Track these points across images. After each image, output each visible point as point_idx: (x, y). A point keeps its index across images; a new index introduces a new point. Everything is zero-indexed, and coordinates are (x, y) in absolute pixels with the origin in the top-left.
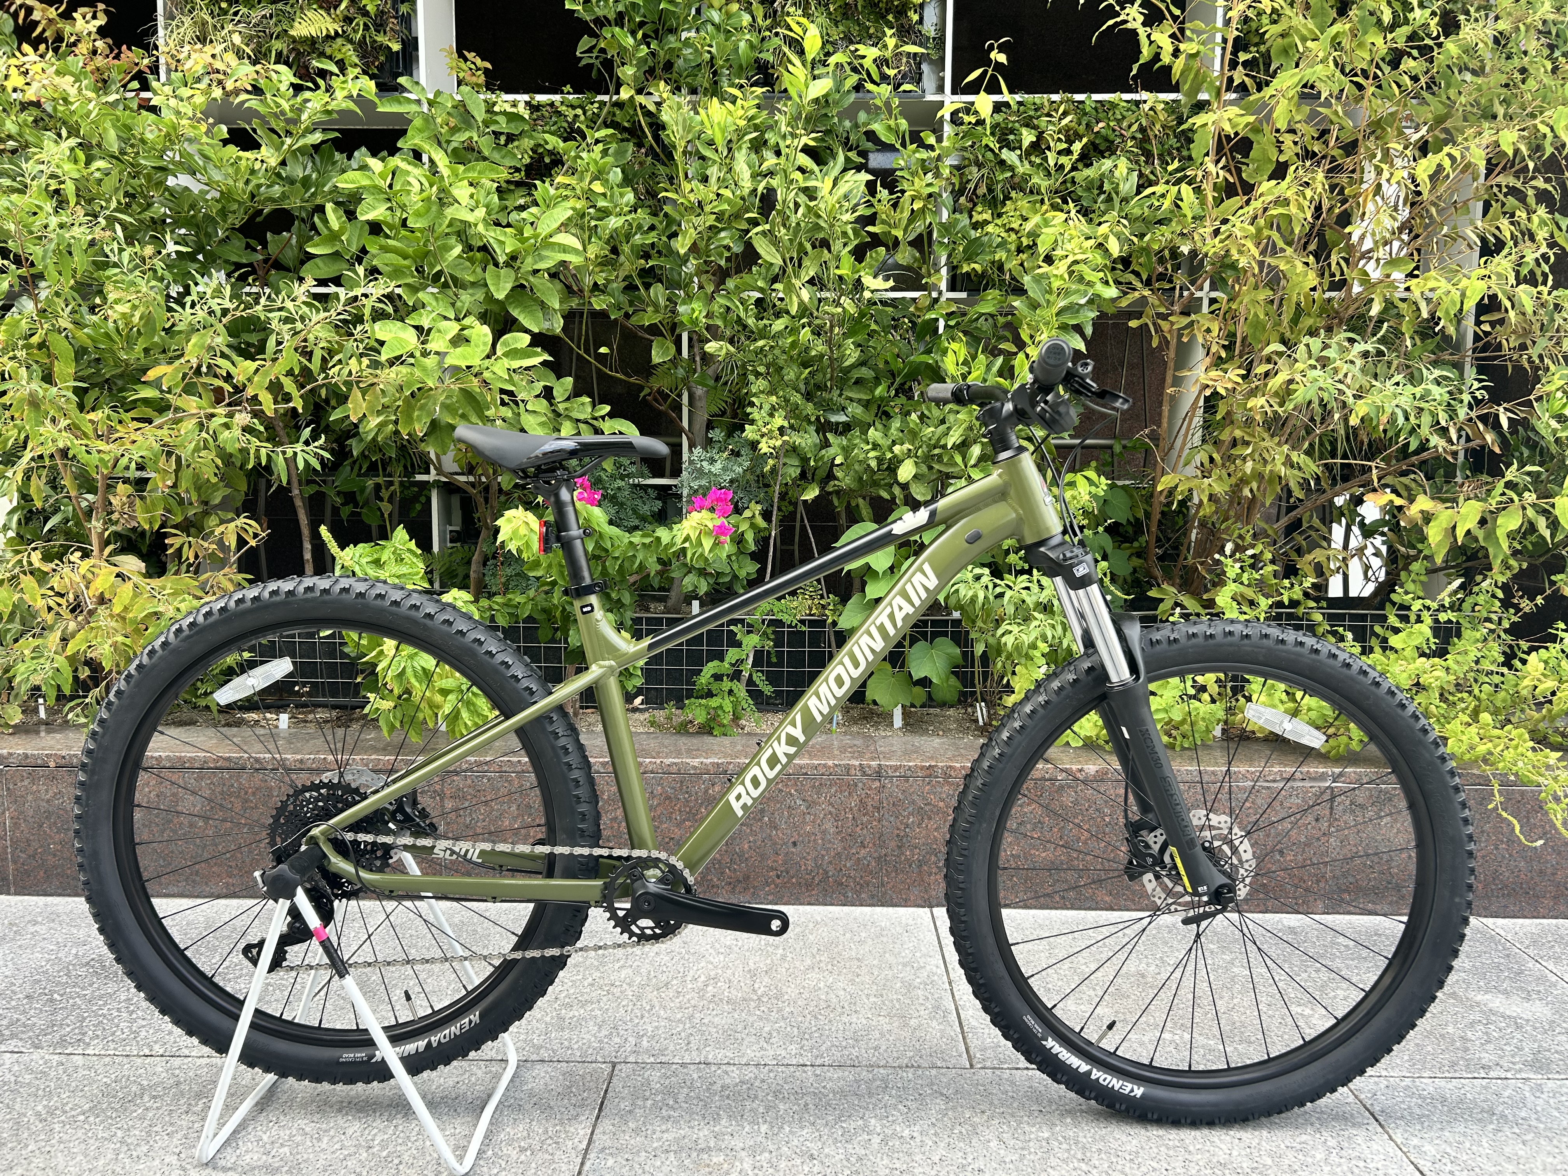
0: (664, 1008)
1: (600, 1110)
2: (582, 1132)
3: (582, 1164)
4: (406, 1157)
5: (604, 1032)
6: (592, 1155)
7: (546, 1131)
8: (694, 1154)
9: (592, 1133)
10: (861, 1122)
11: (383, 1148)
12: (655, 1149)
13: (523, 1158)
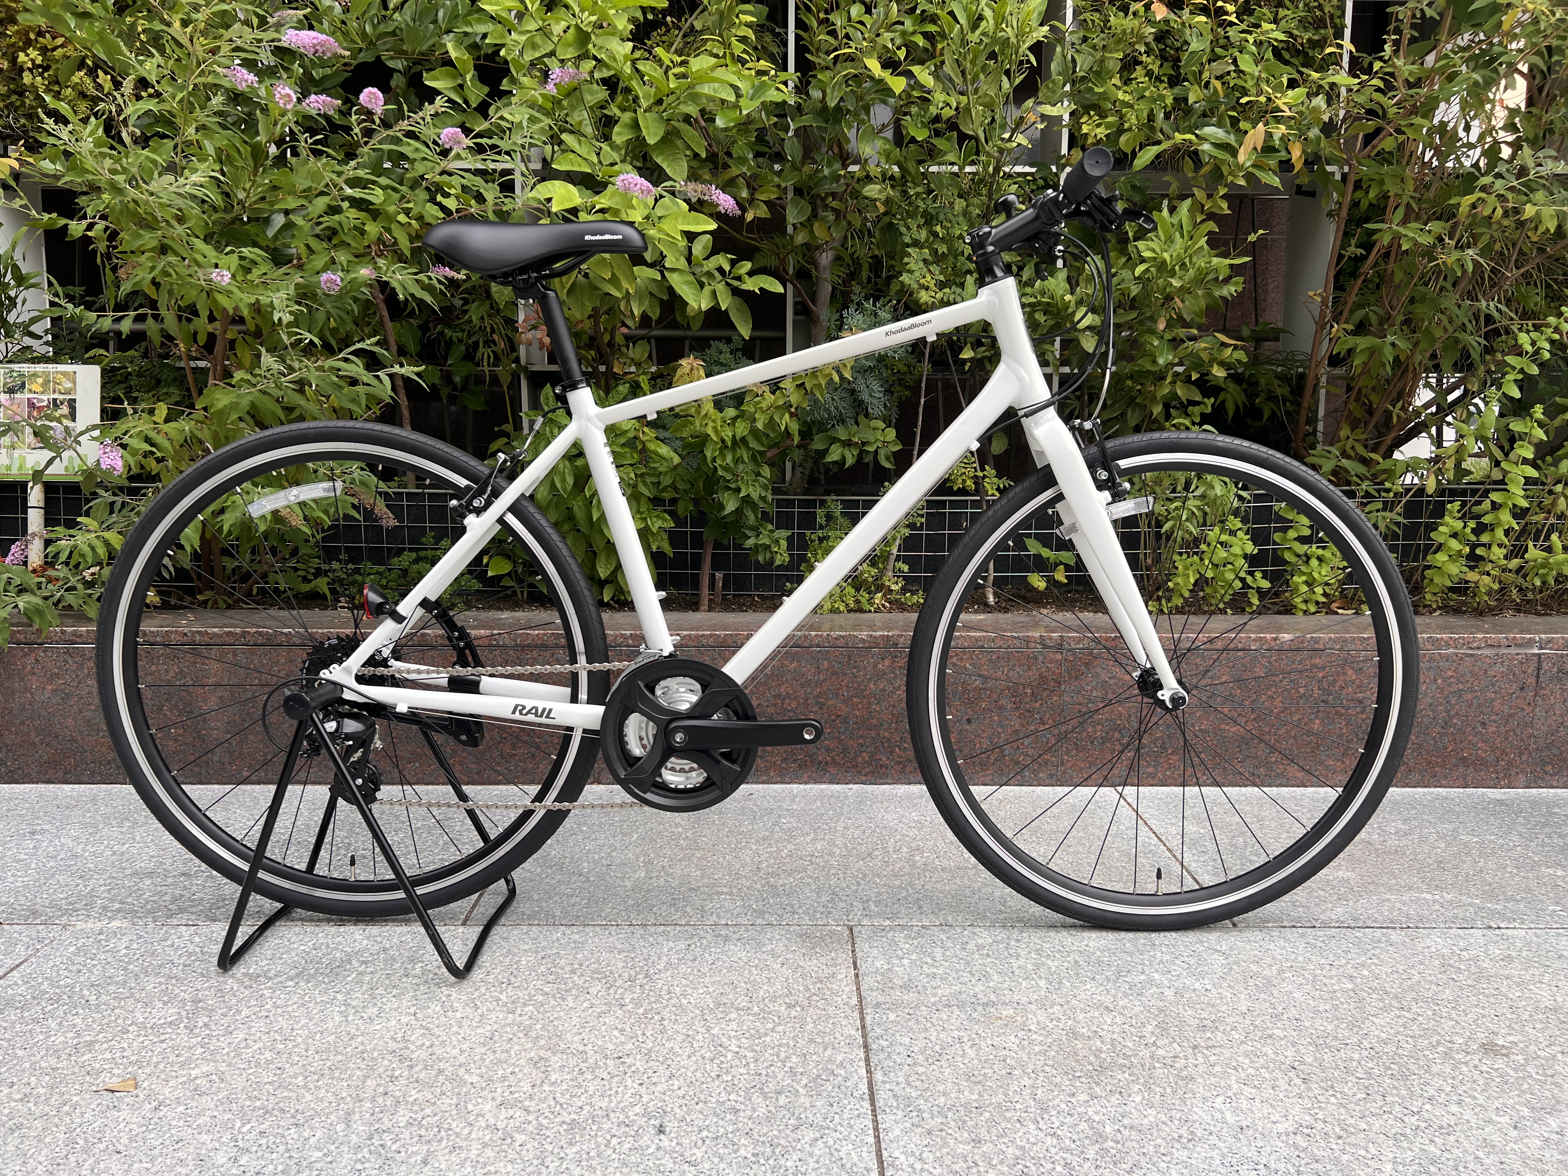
0: (878, 876)
1: (855, 967)
2: (847, 989)
3: (862, 1019)
4: (666, 1013)
5: (824, 898)
6: (868, 1010)
7: (807, 989)
8: (980, 1008)
9: (858, 989)
10: (1143, 977)
11: (638, 1005)
12: (934, 1004)
13: (794, 1014)
